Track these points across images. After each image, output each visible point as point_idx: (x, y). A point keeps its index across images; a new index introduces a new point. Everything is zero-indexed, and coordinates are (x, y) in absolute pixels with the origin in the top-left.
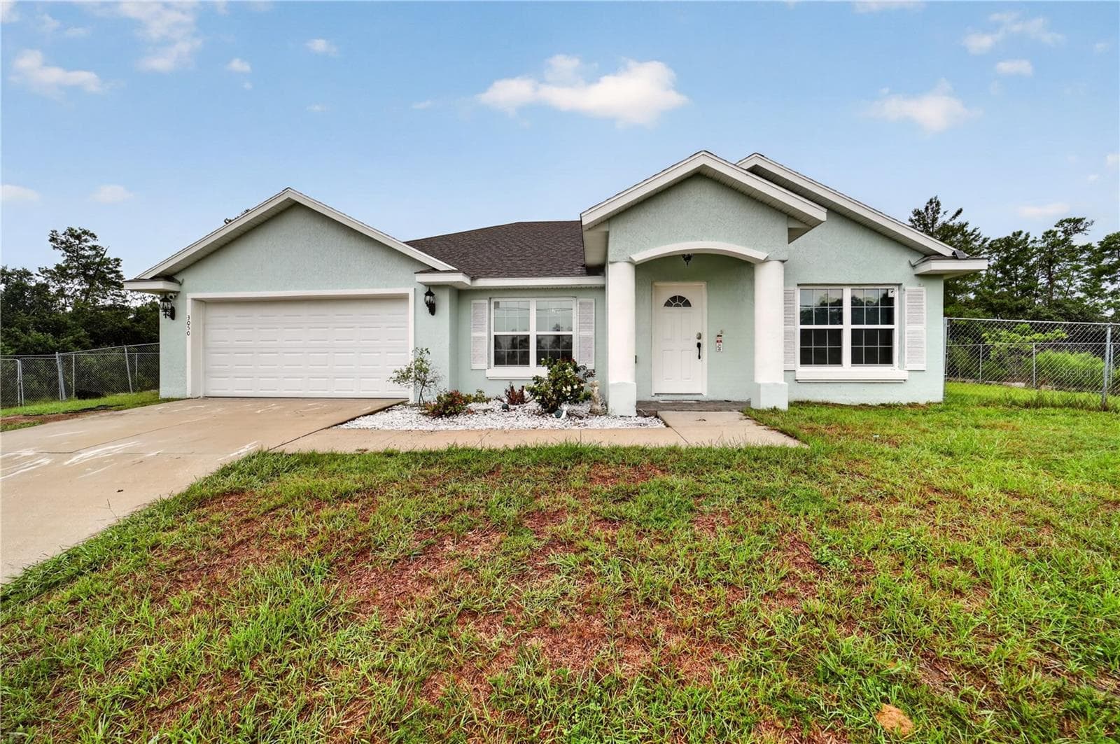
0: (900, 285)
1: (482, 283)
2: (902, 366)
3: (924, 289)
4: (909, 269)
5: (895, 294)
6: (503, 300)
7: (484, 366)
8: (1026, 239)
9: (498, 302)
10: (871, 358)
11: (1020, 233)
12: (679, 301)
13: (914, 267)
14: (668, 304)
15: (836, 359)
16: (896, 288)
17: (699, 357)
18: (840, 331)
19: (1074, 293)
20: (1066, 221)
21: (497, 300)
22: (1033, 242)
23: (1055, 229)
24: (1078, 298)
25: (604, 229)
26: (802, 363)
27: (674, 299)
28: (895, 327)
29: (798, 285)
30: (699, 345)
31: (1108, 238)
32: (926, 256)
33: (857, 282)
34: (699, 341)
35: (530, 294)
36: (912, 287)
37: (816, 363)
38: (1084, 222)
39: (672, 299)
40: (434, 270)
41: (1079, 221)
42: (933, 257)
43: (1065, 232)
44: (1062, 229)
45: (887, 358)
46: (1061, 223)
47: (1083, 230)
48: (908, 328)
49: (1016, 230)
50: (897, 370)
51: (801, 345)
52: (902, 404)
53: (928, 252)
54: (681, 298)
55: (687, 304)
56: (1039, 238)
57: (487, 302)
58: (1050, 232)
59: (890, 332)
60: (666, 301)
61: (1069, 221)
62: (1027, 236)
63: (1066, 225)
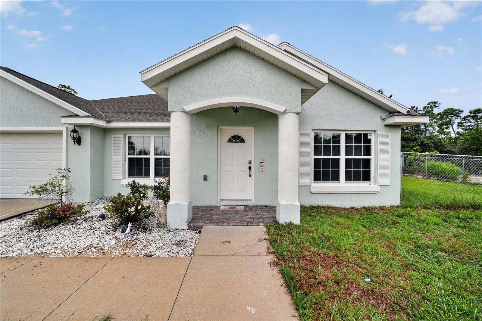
0: (374, 131)
1: (115, 124)
2: (376, 183)
3: (389, 134)
4: (380, 121)
5: (371, 137)
6: (134, 135)
7: (120, 177)
8: (417, 109)
9: (131, 137)
10: (357, 178)
11: (414, 107)
12: (237, 139)
13: (383, 120)
14: (230, 141)
15: (336, 178)
16: (373, 133)
17: (250, 176)
18: (338, 160)
19: (435, 133)
20: (431, 102)
21: (130, 135)
22: (419, 110)
23: (428, 106)
24: (436, 135)
25: (164, 86)
26: (315, 180)
27: (234, 137)
28: (372, 157)
29: (313, 130)
30: (250, 168)
31: (445, 110)
32: (390, 113)
33: (348, 129)
34: (250, 165)
35: (150, 132)
36: (382, 132)
37: (324, 180)
38: (438, 103)
39: (232, 137)
40: (76, 116)
41: (436, 103)
42: (395, 114)
43: (431, 107)
44: (429, 106)
45: (367, 177)
46: (429, 103)
47: (437, 106)
48: (380, 159)
49: (413, 106)
50: (373, 185)
51: (314, 168)
52: (376, 207)
53: (392, 111)
54: (239, 137)
55: (242, 141)
56: (422, 109)
57: (122, 136)
58: (426, 107)
59: (369, 161)
60: (228, 138)
61: (432, 103)
62: (417, 108)
63: (431, 104)
